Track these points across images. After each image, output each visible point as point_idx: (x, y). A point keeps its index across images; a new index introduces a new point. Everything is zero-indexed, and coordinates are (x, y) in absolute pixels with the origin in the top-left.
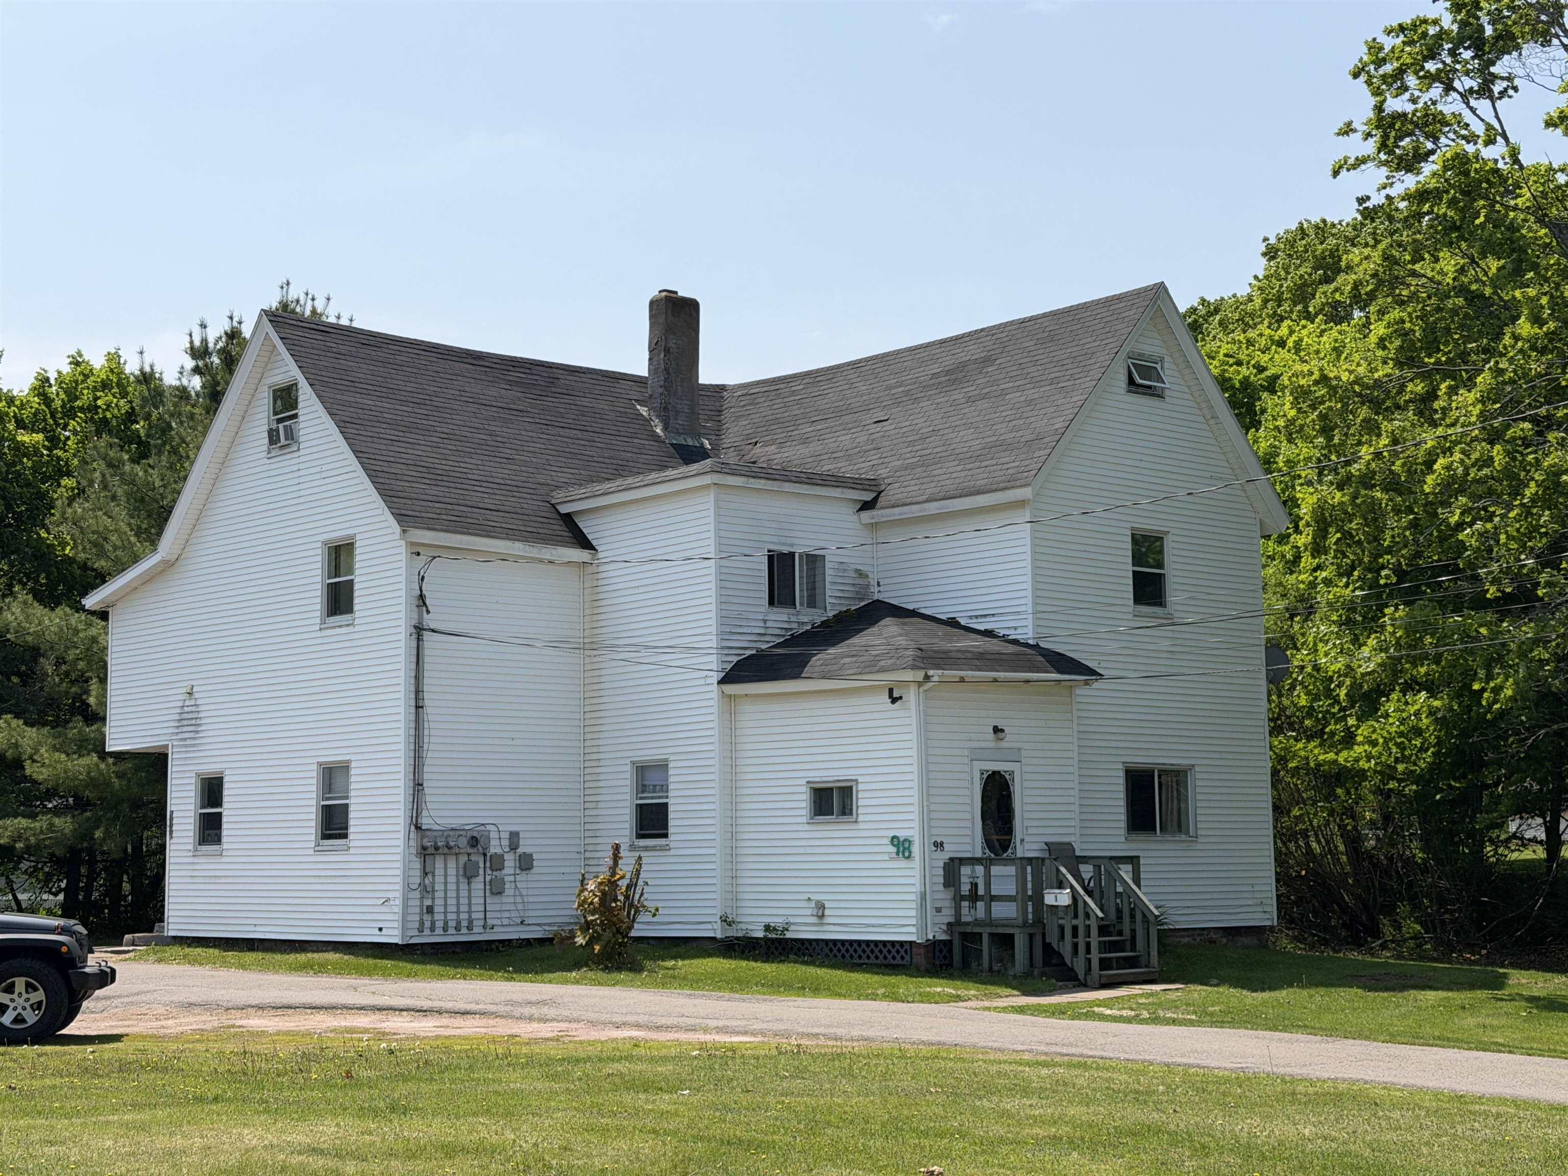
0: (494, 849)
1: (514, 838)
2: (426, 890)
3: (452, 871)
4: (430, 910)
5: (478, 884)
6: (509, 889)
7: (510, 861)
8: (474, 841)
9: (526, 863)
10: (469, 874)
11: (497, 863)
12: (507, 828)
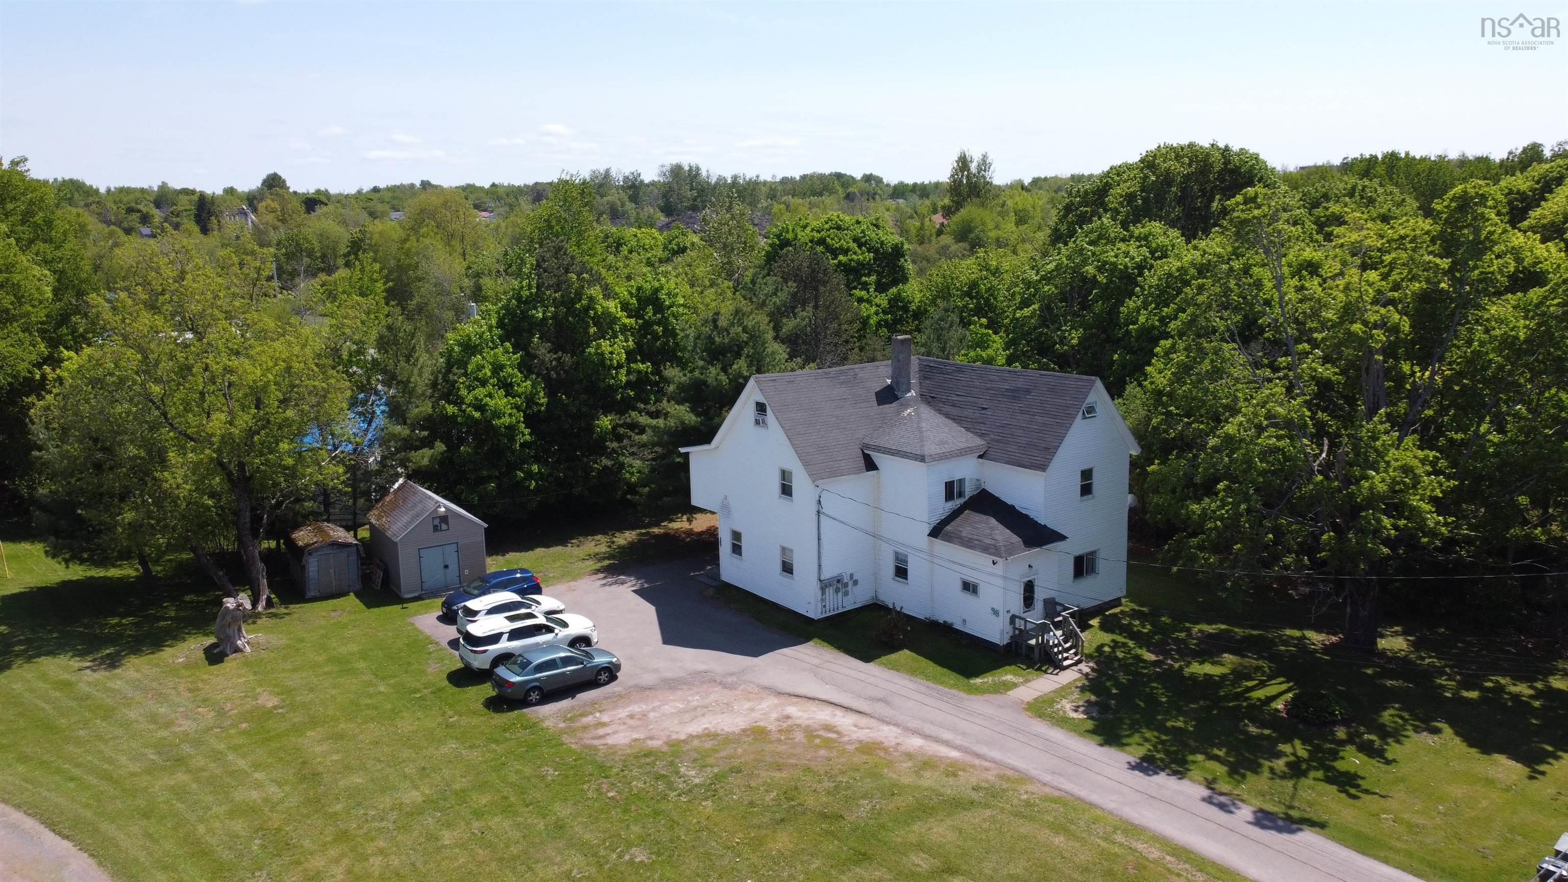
0: (845, 581)
1: (852, 576)
2: (823, 600)
3: (831, 591)
4: (825, 606)
5: (840, 594)
6: (850, 593)
7: (850, 583)
8: (838, 581)
9: (856, 583)
10: (837, 591)
11: (846, 585)
12: (849, 573)
